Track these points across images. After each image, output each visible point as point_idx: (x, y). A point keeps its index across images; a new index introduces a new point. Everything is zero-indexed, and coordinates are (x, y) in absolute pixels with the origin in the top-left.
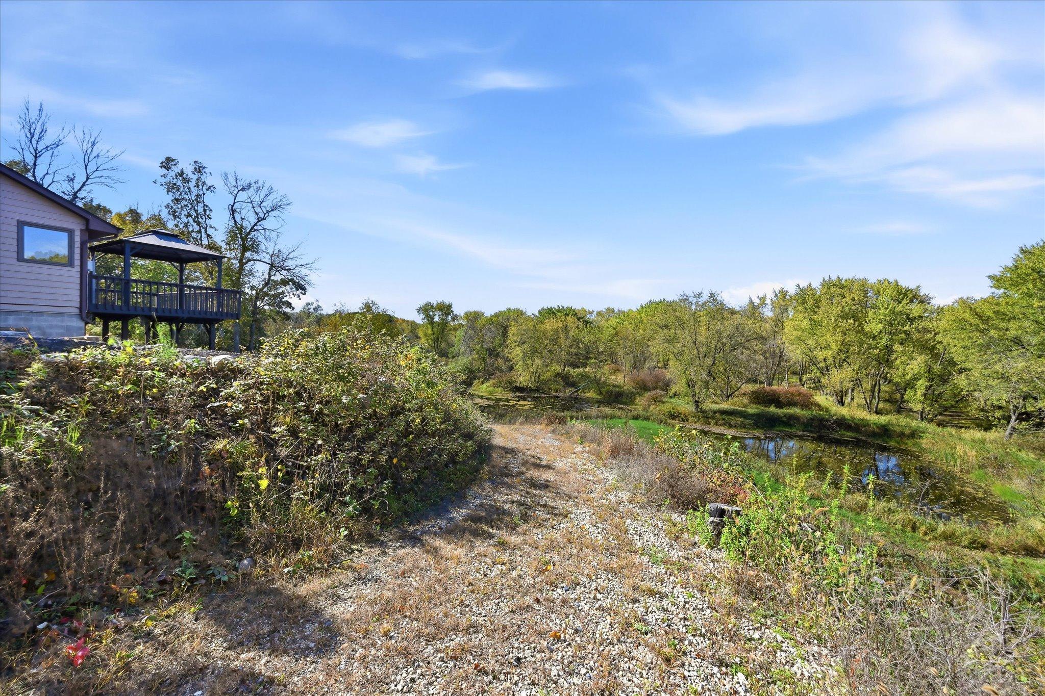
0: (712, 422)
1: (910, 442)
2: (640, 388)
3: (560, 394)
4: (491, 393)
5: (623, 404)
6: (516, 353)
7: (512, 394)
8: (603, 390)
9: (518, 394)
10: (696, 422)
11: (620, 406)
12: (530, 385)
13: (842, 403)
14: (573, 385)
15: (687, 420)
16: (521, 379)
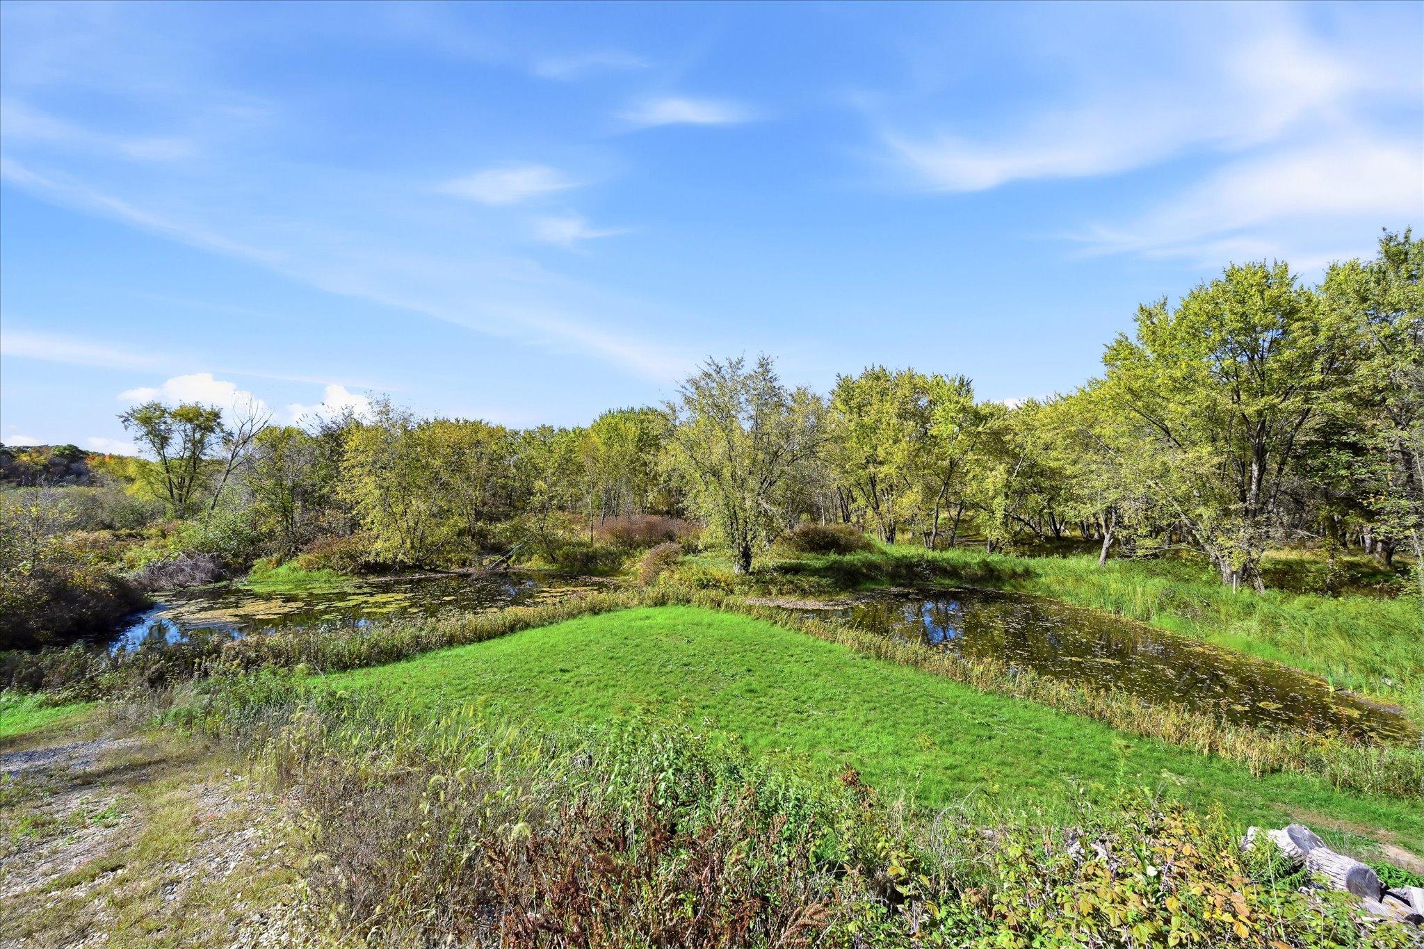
0: (774, 591)
1: (1028, 584)
2: (624, 543)
3: (471, 570)
4: (299, 583)
5: (601, 574)
6: (367, 489)
7: (357, 580)
8: (559, 553)
9: (372, 579)
10: (746, 594)
11: (596, 579)
12: (400, 557)
13: (891, 539)
14: (497, 549)
15: (732, 592)
16: (379, 545)
